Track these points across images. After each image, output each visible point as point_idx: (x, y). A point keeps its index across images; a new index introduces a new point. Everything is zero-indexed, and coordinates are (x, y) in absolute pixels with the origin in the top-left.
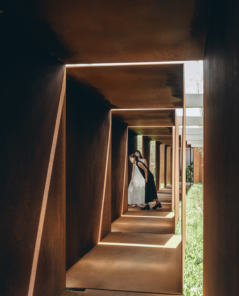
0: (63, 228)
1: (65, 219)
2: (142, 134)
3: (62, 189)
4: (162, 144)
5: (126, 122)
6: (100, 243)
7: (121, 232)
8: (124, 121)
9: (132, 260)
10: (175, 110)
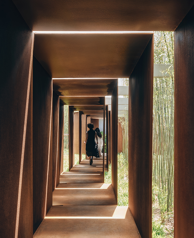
0: (31, 202)
1: (32, 193)
2: (69, 104)
3: (30, 162)
4: (84, 114)
5: (60, 91)
6: (46, 218)
7: (63, 205)
8: (59, 91)
9: (87, 233)
10: (117, 79)
